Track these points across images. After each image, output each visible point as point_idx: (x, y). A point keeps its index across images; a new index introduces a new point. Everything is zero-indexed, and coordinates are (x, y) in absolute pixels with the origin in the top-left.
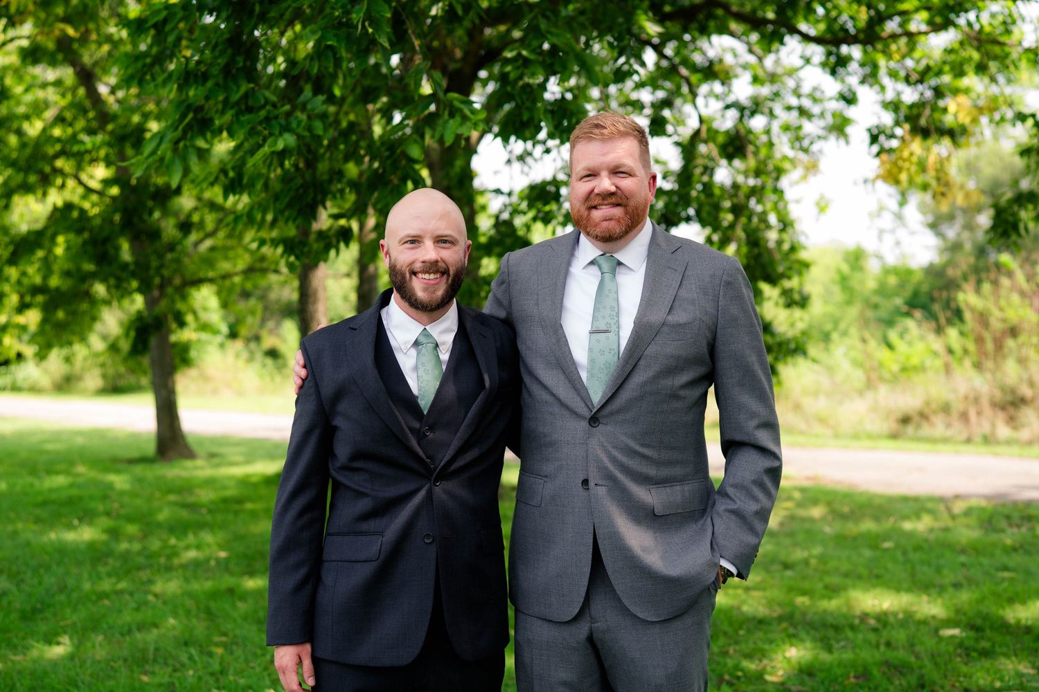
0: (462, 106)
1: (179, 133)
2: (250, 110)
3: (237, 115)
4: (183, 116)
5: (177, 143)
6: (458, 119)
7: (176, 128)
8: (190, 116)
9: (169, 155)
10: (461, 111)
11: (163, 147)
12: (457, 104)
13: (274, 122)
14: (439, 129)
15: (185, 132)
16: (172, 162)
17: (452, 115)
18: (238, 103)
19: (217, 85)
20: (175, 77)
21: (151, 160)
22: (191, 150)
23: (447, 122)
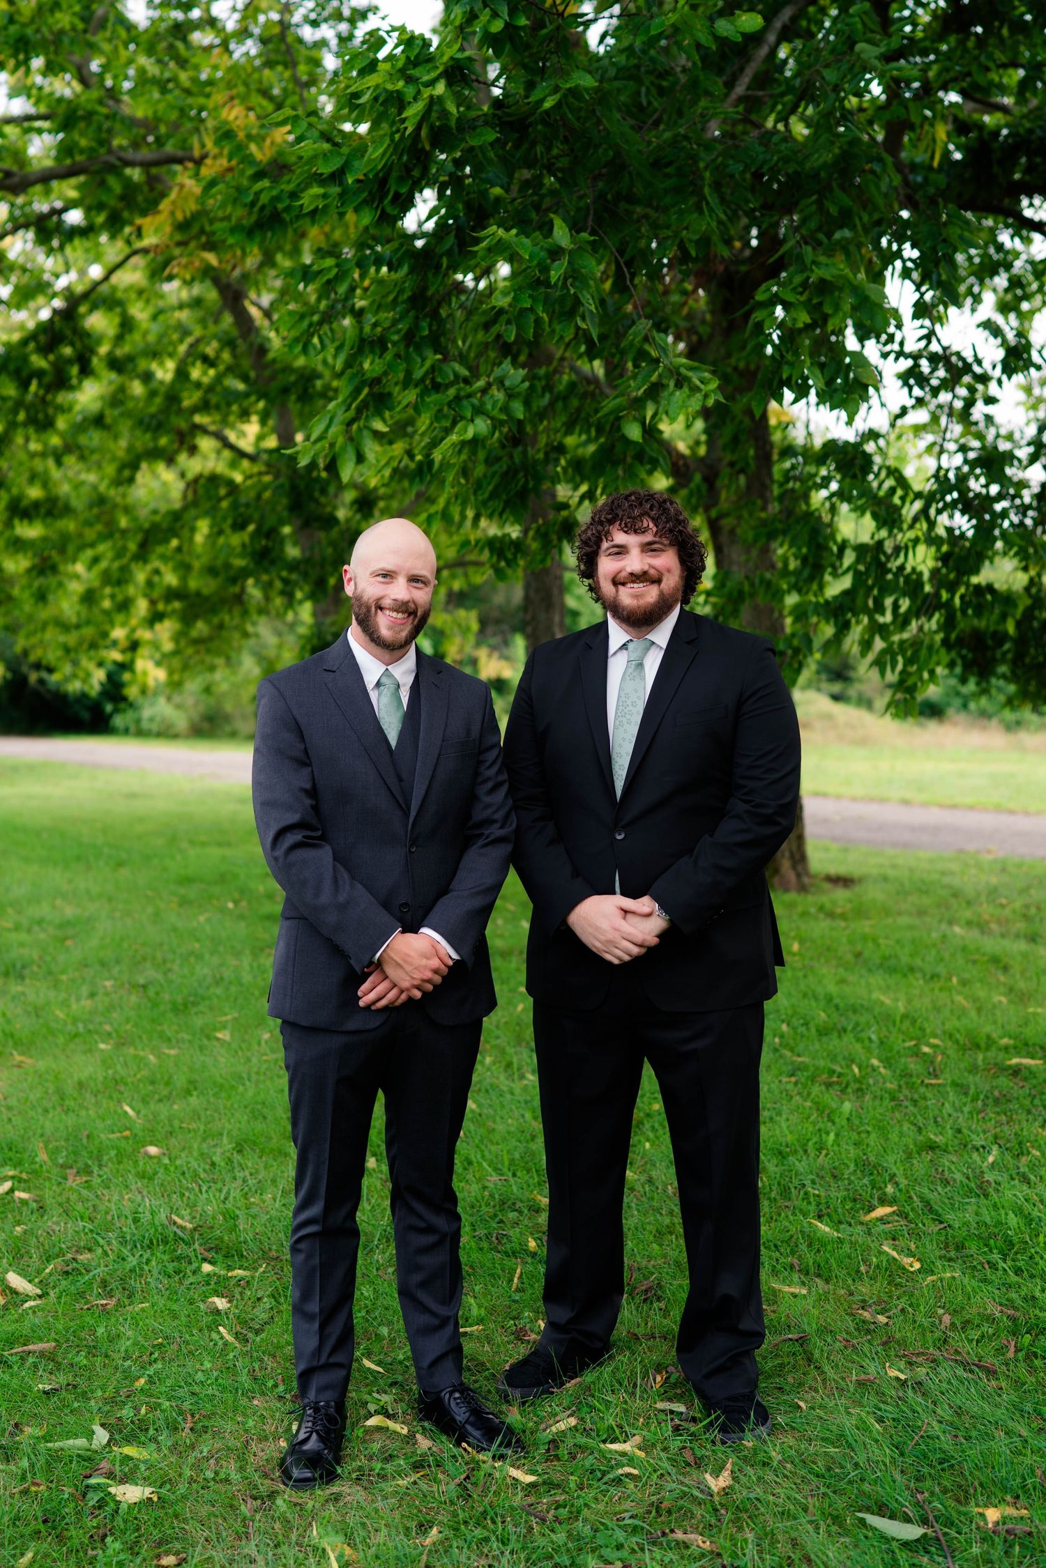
0: (690, 374)
1: (351, 413)
2: (437, 387)
3: (421, 395)
4: (357, 391)
5: (349, 424)
6: (686, 389)
7: (348, 409)
8: (366, 391)
9: (340, 440)
10: (688, 379)
11: (333, 430)
12: (683, 371)
13: (465, 402)
14: (663, 402)
15: (359, 411)
16: (343, 448)
17: (679, 385)
18: (422, 380)
19: (398, 356)
20: (347, 347)
21: (319, 445)
22: (366, 433)
23: (672, 394)
